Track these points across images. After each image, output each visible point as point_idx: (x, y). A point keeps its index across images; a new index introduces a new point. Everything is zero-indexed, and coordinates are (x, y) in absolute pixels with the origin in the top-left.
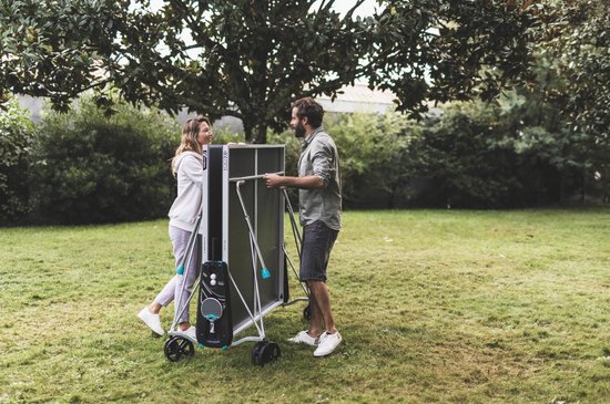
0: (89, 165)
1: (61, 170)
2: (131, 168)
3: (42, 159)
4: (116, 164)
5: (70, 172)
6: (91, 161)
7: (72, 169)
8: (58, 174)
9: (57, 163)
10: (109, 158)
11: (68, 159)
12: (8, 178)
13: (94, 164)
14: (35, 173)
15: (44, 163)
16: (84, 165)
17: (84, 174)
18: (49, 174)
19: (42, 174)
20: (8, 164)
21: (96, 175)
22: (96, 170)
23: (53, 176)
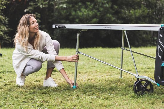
0: (94, 7)
1: (76, 11)
2: (122, 10)
3: (63, 3)
4: (112, 7)
5: (81, 11)
6: (95, 5)
7: (83, 10)
8: (73, 13)
9: (73, 6)
10: (107, 3)
11: (80, 4)
12: (41, 16)
13: (97, 7)
14: (59, 12)
15: (65, 6)
16: (91, 7)
17: (90, 13)
18: (68, 14)
19: (63, 13)
20: (41, 6)
21: (98, 14)
22: (99, 11)
23: (70, 14)
